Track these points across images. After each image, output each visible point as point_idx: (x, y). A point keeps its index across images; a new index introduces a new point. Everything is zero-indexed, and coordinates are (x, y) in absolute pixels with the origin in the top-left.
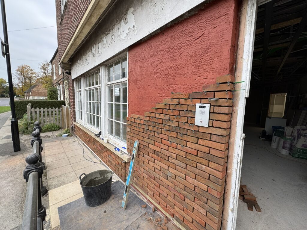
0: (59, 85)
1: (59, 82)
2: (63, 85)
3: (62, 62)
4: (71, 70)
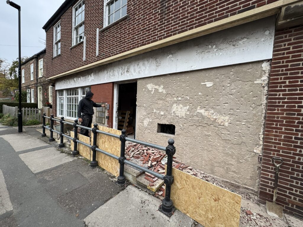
0: (30, 89)
1: (30, 86)
2: (35, 89)
3: (50, 79)
4: (55, 83)
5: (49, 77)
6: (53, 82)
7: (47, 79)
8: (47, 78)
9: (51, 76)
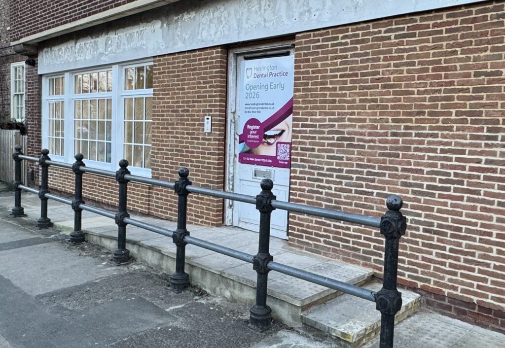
3: (24, 44)
4: (36, 56)
5: (21, 37)
6: (33, 51)
7: (12, 44)
8: (15, 40)
9: (28, 35)
